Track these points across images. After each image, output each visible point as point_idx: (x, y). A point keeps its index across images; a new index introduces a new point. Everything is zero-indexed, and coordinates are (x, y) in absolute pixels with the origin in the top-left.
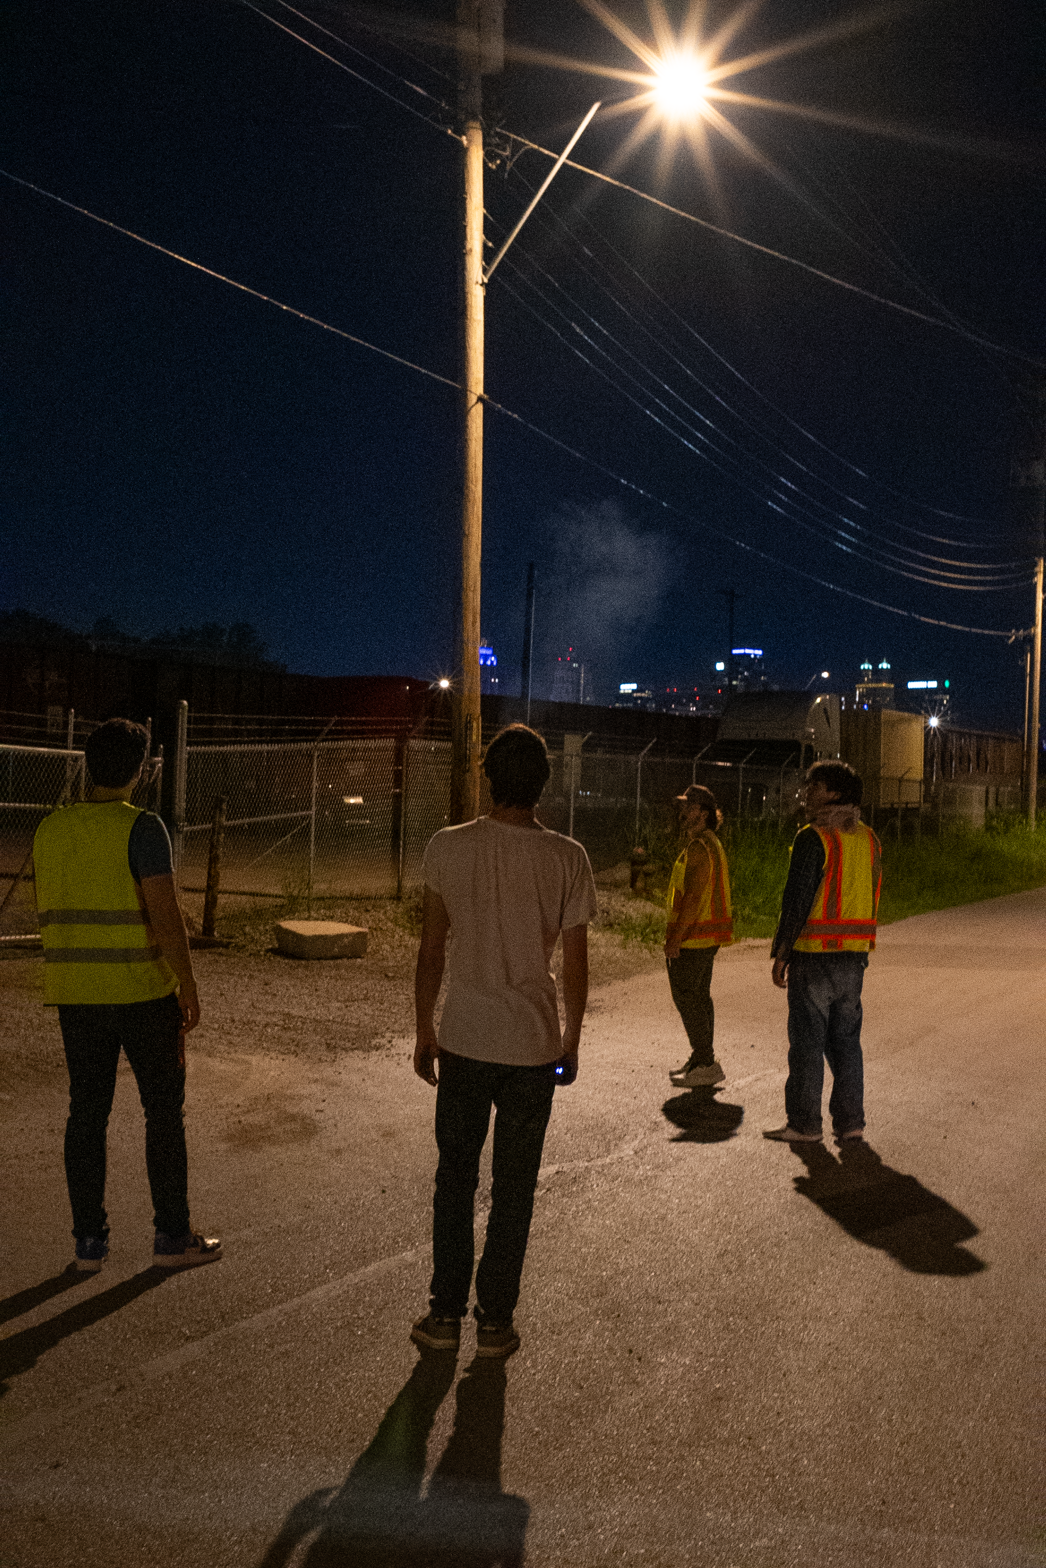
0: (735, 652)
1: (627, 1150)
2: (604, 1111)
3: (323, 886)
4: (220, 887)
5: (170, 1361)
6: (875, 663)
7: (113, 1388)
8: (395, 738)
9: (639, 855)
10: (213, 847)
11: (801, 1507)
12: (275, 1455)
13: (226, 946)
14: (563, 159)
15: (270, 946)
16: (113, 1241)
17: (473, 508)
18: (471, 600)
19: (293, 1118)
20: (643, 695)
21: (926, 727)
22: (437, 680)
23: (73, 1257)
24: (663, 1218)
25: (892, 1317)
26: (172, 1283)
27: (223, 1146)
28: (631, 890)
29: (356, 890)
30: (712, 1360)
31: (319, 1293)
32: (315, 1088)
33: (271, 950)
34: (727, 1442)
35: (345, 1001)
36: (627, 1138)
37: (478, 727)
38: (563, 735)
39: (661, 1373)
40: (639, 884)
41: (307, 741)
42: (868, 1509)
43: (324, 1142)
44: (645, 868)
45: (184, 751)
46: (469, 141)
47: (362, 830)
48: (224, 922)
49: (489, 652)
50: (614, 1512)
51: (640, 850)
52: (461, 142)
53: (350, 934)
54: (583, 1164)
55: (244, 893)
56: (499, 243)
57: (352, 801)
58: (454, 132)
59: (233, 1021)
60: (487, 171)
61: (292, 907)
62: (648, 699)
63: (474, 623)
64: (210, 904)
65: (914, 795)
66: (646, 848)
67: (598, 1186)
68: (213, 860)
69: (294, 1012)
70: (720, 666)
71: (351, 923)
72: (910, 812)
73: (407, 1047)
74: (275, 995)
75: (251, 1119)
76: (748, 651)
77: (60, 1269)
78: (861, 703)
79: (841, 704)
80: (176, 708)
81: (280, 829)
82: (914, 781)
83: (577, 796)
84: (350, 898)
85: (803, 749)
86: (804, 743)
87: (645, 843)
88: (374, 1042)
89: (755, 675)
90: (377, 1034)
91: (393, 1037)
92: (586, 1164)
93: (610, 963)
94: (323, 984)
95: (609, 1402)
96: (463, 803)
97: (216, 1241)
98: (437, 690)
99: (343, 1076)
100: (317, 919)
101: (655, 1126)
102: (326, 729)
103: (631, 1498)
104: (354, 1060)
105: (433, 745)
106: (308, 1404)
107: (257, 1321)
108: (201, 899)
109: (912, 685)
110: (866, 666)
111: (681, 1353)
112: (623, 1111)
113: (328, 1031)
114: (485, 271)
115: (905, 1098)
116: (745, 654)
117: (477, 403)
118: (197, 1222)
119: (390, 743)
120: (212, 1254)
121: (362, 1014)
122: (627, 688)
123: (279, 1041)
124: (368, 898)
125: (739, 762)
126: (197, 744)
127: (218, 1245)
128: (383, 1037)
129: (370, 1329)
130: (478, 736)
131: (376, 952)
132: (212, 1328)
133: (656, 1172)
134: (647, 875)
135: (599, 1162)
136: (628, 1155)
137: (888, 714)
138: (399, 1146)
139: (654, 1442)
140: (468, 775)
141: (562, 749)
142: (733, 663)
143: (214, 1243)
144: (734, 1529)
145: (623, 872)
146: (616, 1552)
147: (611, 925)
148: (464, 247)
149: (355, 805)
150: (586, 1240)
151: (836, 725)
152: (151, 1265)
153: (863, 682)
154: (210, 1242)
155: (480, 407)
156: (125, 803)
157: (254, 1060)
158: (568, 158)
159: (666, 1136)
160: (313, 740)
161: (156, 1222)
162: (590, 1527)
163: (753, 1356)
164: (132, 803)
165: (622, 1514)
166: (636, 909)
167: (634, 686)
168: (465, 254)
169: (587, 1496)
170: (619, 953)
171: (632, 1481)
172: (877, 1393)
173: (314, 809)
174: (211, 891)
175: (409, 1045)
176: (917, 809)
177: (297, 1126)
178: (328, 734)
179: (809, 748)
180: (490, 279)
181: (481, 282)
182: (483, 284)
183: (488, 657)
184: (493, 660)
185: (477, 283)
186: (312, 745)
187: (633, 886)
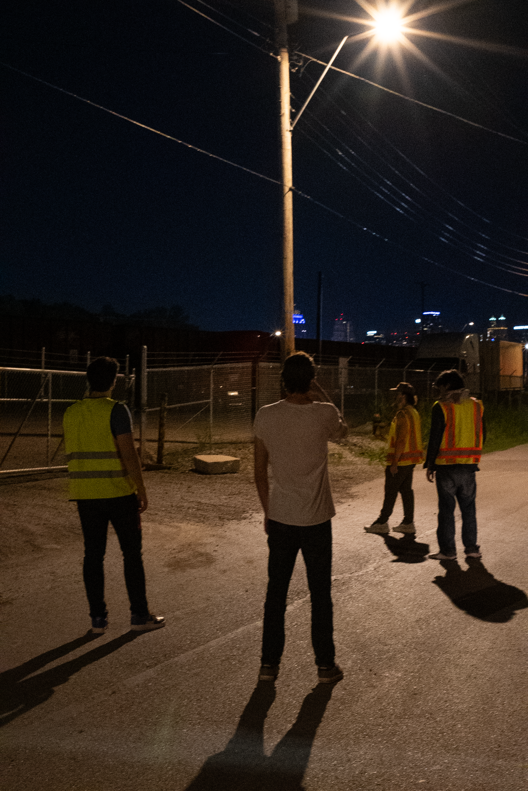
0: (425, 313)
1: (371, 568)
2: (359, 548)
3: (217, 438)
4: (165, 439)
5: (139, 678)
6: (497, 317)
7: (110, 692)
8: (252, 362)
9: (377, 418)
10: (161, 419)
11: (457, 749)
12: (190, 726)
13: (169, 468)
14: (329, 66)
15: (191, 468)
16: (110, 618)
17: (288, 245)
19: (201, 554)
20: (379, 336)
21: (523, 349)
22: (275, 332)
23: (91, 627)
24: (388, 602)
25: (504, 651)
26: (140, 639)
27: (166, 570)
28: (373, 435)
29: (234, 439)
30: (412, 674)
31: (213, 643)
32: (212, 540)
33: (192, 470)
34: (419, 716)
35: (229, 495)
36: (371, 561)
38: (338, 358)
39: (387, 681)
40: (378, 433)
41: (208, 364)
42: (491, 750)
43: (218, 566)
44: (380, 424)
45: (146, 371)
46: (282, 58)
47: (237, 408)
48: (168, 457)
49: (301, 317)
50: (362, 753)
51: (377, 415)
52: (277, 59)
53: (232, 461)
54: (347, 575)
55: (177, 442)
56: (298, 110)
57: (232, 394)
58: (274, 54)
59: (172, 506)
60: (291, 73)
61: (203, 448)
62: (382, 339)
63: (290, 303)
64: (160, 448)
65: (518, 384)
66: (381, 414)
67: (355, 587)
68: (161, 426)
69: (203, 501)
70: (418, 321)
71: (231, 455)
72: (515, 392)
73: (260, 517)
74: (193, 493)
75: (180, 556)
76: (432, 313)
77: (84, 633)
78: (490, 337)
79: (480, 338)
80: (141, 349)
81: (194, 409)
82: (517, 377)
83: (346, 389)
84: (231, 443)
85: (460, 363)
86: (461, 358)
87: (380, 412)
88: (243, 515)
89: (436, 325)
90: (244, 511)
91: (253, 513)
92: (350, 575)
93: (363, 473)
94: (217, 486)
95: (360, 696)
97: (162, 618)
98: (274, 337)
99: (228, 534)
100: (214, 454)
101: (385, 556)
102: (217, 358)
103: (370, 745)
104: (233, 525)
105: (271, 365)
106: (207, 699)
107: (182, 658)
108: (155, 445)
109: (516, 328)
110: (493, 319)
111: (397, 671)
112: (368, 548)
113: (220, 510)
114: (291, 124)
115: (513, 539)
116: (430, 314)
117: (288, 192)
118: (152, 607)
119: (249, 364)
120: (160, 624)
121: (237, 501)
122: (371, 333)
123: (196, 517)
124: (241, 443)
125: (428, 370)
126: (153, 367)
127: (163, 620)
128: (248, 513)
129: (239, 661)
131: (244, 470)
132: (159, 662)
133: (385, 579)
134: (382, 427)
135: (356, 574)
136: (370, 570)
137: (504, 343)
138: (255, 568)
139: (382, 717)
141: (338, 365)
142: (425, 319)
143: (161, 619)
144: (422, 760)
145: (369, 427)
146: (362, 773)
147: (363, 454)
148: (280, 112)
149: (233, 396)
150: (349, 614)
151: (477, 349)
152: (129, 630)
153: (491, 327)
154: (159, 618)
155: (290, 193)
156: (108, 398)
157: (183, 525)
158: (332, 65)
159: (391, 560)
160: (211, 364)
161: (131, 609)
162: (349, 760)
163: (433, 672)
164: (111, 398)
165: (366, 753)
166: (377, 445)
167: (375, 332)
168: (281, 116)
169: (347, 745)
170: (367, 468)
171: (370, 737)
172: (497, 690)
173: (212, 398)
174: (161, 441)
175: (261, 517)
176: (520, 391)
177: (203, 559)
178: (218, 361)
179: (464, 362)
180: (294, 128)
181: (289, 130)
182: (290, 131)
183: (299, 320)
184: (303, 321)
185: (287, 130)
186: (210, 366)
187: (374, 433)
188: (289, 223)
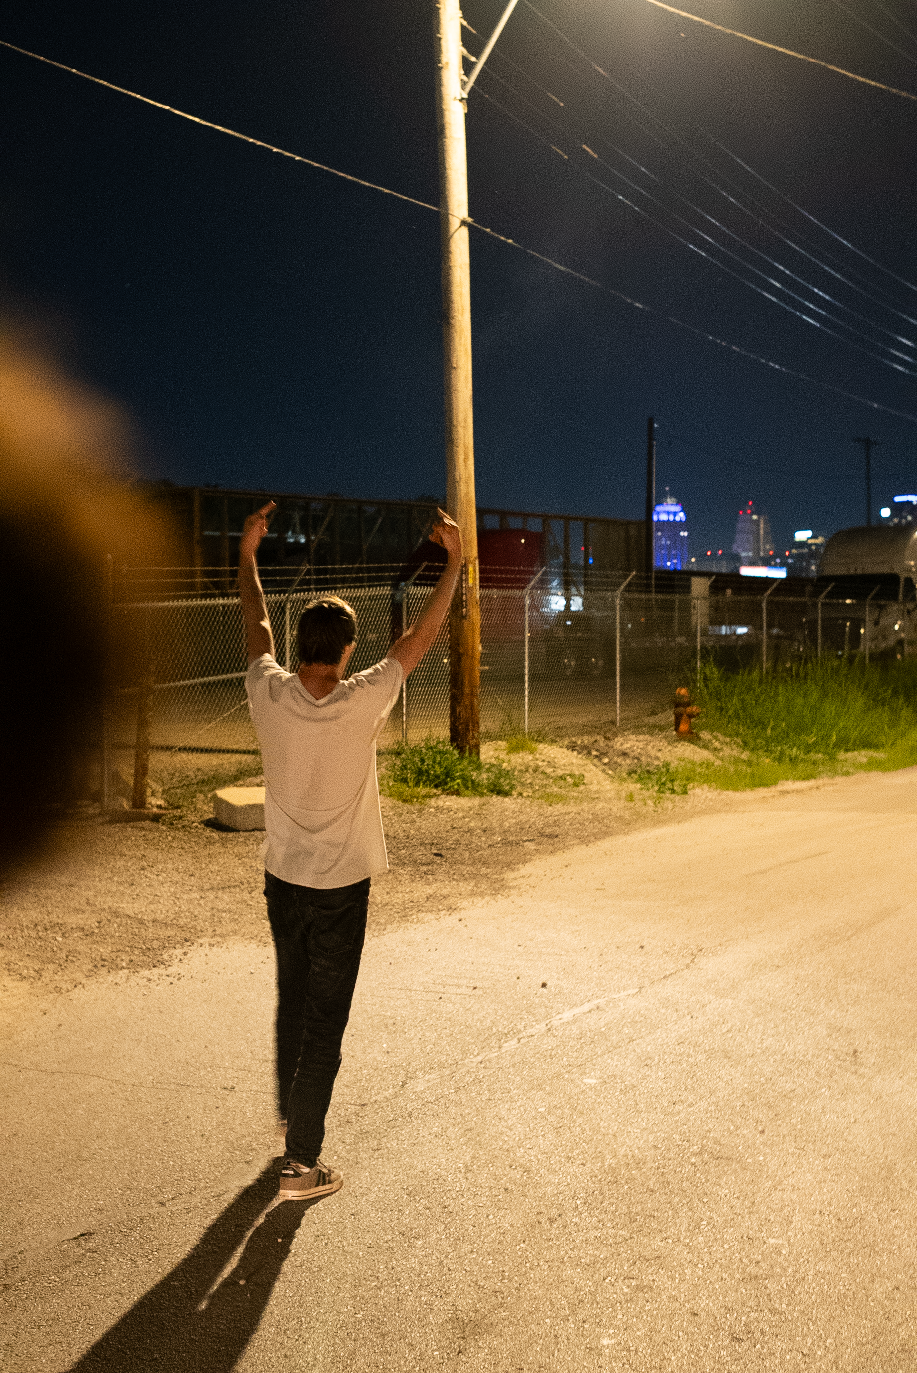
8: (391, 586)
9: (683, 697)
13: (157, 819)
15: (208, 817)
17: (461, 338)
18: (462, 437)
20: (818, 541)
28: (674, 733)
33: (207, 822)
37: (475, 571)
40: (683, 727)
41: (276, 592)
44: (689, 710)
51: (683, 692)
62: (821, 545)
63: (466, 459)
64: (139, 774)
70: (885, 513)
85: (903, 582)
86: (903, 576)
96: (461, 651)
102: (298, 579)
114: (464, 84)
117: (460, 227)
119: (386, 591)
122: (802, 535)
130: (475, 580)
134: (690, 716)
140: (465, 622)
145: (667, 715)
148: (439, 61)
155: (465, 231)
160: (285, 592)
167: (811, 533)
168: (440, 69)
178: (300, 584)
179: (909, 582)
180: (469, 94)
181: (460, 98)
182: (462, 100)
183: (675, 514)
184: (681, 516)
185: (455, 99)
186: (283, 597)
187: (677, 728)
188: (461, 294)
